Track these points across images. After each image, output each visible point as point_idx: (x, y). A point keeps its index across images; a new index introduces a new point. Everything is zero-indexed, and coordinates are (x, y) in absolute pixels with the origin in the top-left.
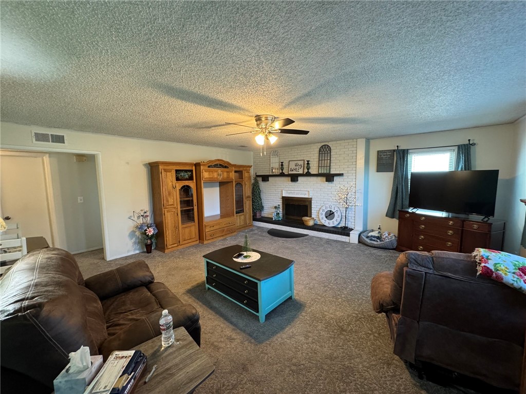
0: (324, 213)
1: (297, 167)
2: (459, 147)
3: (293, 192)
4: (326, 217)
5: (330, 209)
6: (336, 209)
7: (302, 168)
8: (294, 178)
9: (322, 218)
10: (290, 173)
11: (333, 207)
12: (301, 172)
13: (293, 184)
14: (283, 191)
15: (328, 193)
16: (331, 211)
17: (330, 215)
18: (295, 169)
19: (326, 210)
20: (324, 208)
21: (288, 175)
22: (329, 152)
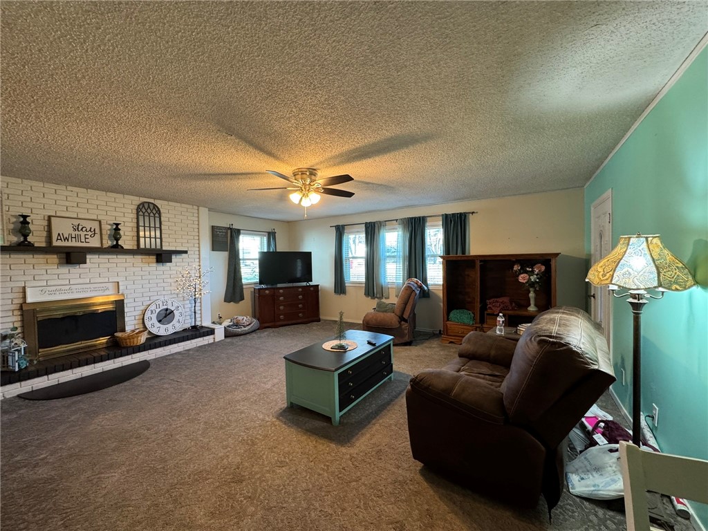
0: (154, 316)
1: (83, 234)
2: (269, 233)
3: (63, 288)
4: (160, 321)
5: (165, 307)
6: (176, 305)
7: (97, 236)
8: (73, 257)
9: (153, 325)
10: (56, 243)
11: (169, 302)
12: (94, 243)
13: (64, 270)
14: (28, 291)
15: (157, 281)
16: (167, 310)
17: (166, 316)
18: (77, 238)
19: (158, 310)
20: (153, 307)
21: (49, 249)
22: (157, 215)
